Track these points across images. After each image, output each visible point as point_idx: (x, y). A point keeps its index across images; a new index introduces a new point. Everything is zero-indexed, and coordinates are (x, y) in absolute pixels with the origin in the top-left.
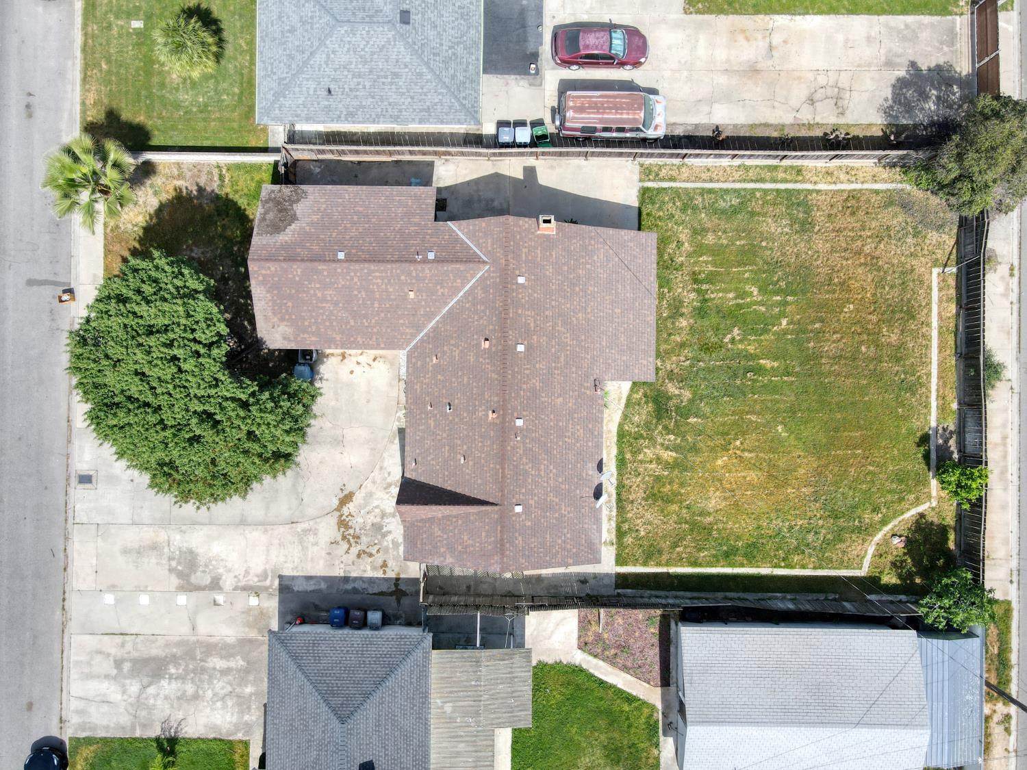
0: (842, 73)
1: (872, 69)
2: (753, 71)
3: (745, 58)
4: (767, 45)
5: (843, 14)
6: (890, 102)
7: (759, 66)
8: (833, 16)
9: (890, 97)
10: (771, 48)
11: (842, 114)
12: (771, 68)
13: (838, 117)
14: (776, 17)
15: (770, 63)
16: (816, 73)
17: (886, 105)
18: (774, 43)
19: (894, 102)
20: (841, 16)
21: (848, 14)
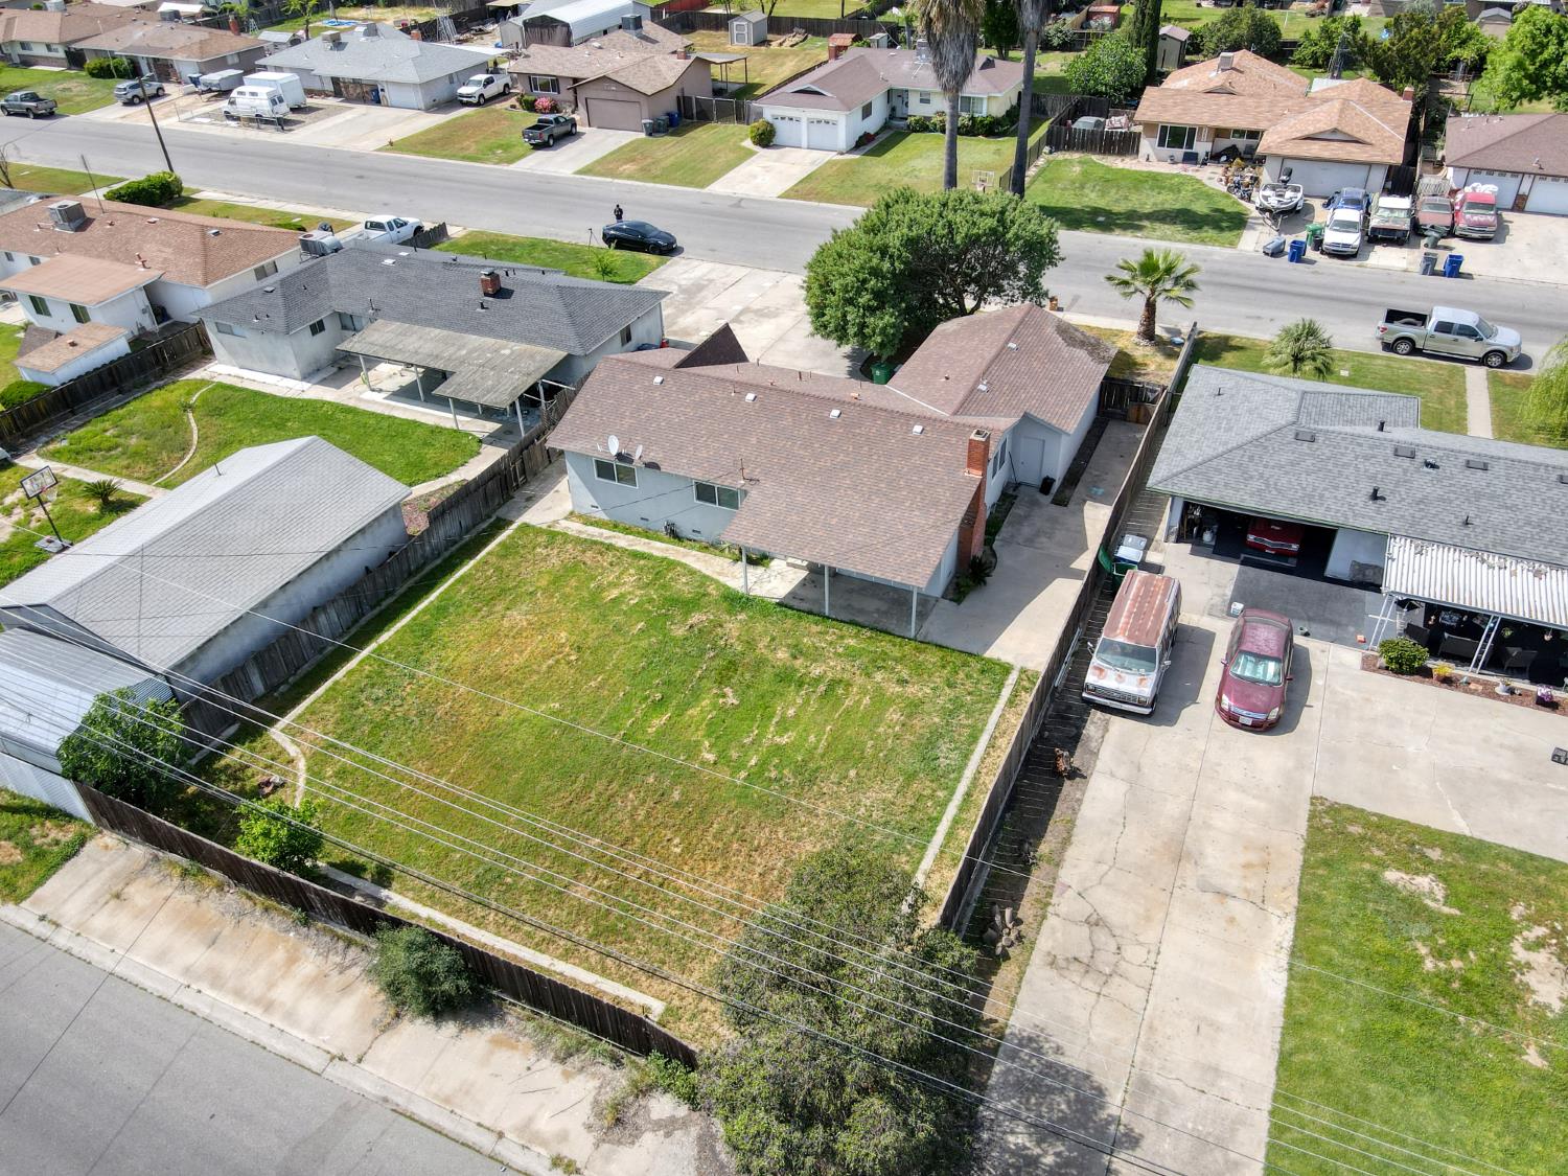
0: (1142, 993)
1: (1140, 1052)
2: (1179, 853)
3: (1209, 850)
4: (1230, 890)
5: (1282, 1043)
6: (1051, 1058)
7: (1187, 868)
8: (1280, 1021)
9: (1063, 1060)
10: (1222, 895)
11: (1052, 964)
12: (1179, 883)
13: (1049, 953)
14: (1289, 925)
15: (1191, 883)
16: (1154, 949)
17: (1047, 1046)
18: (1231, 902)
19: (1050, 1065)
20: (1278, 1038)
21: (1281, 1053)
